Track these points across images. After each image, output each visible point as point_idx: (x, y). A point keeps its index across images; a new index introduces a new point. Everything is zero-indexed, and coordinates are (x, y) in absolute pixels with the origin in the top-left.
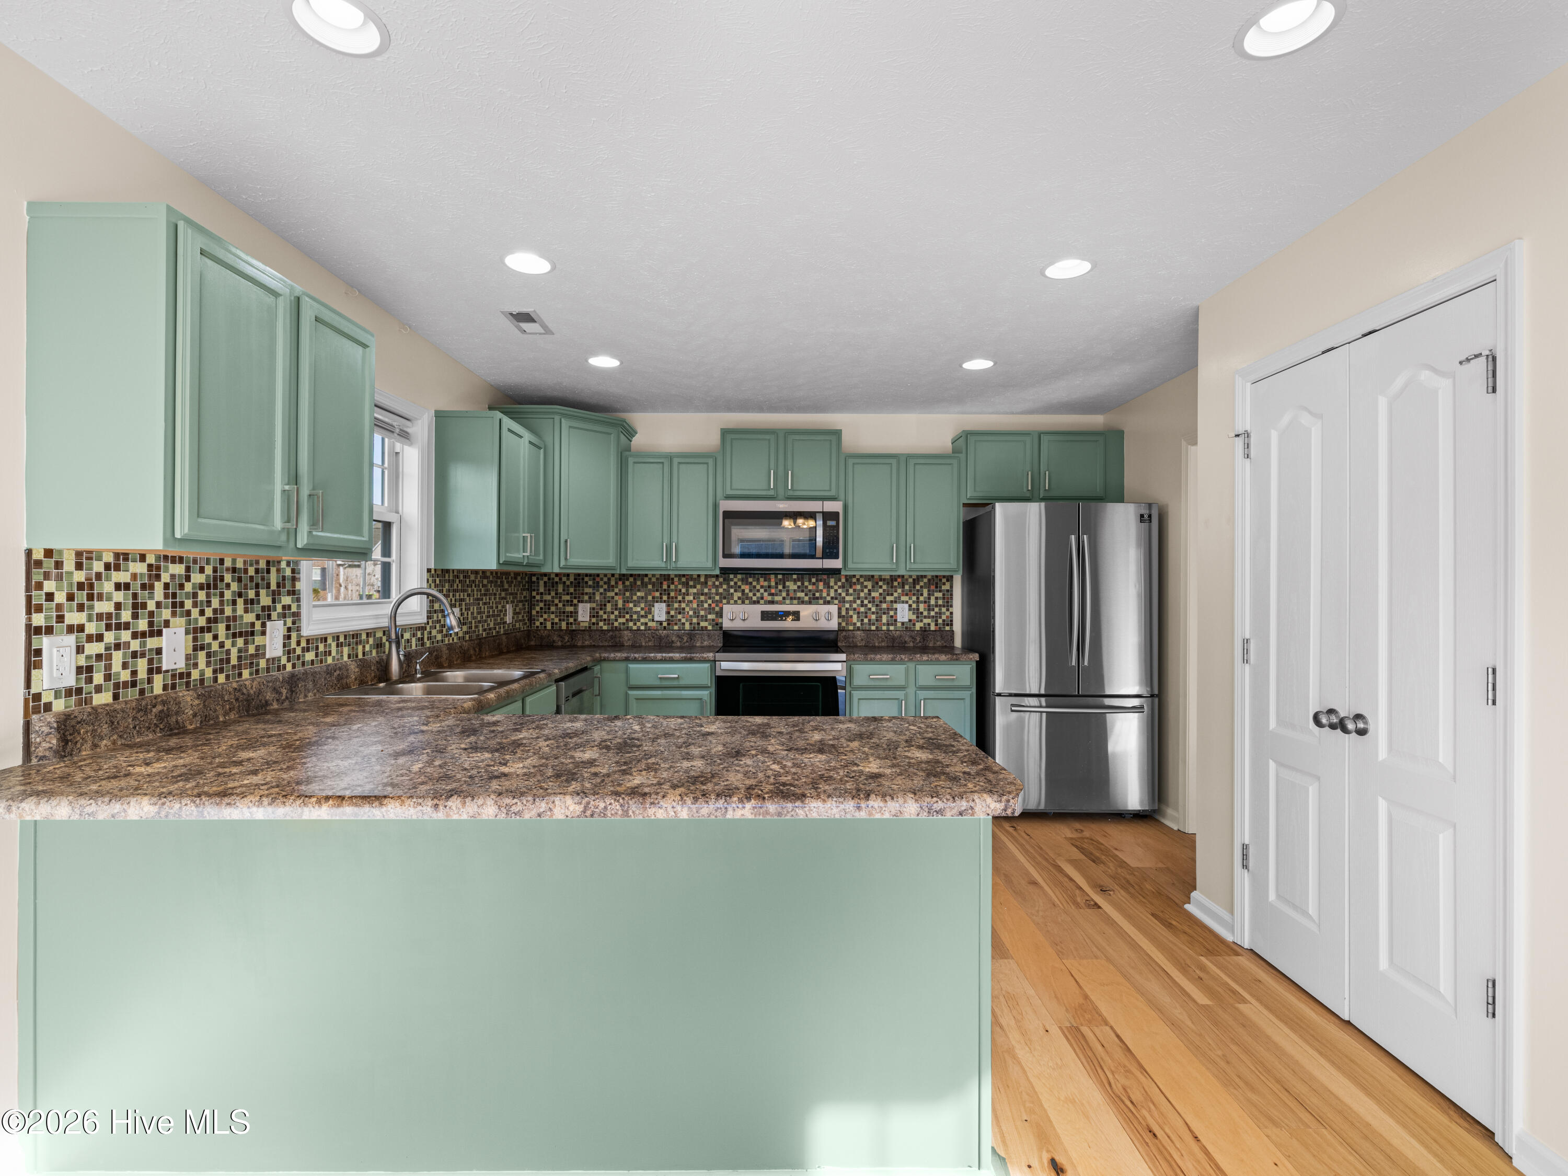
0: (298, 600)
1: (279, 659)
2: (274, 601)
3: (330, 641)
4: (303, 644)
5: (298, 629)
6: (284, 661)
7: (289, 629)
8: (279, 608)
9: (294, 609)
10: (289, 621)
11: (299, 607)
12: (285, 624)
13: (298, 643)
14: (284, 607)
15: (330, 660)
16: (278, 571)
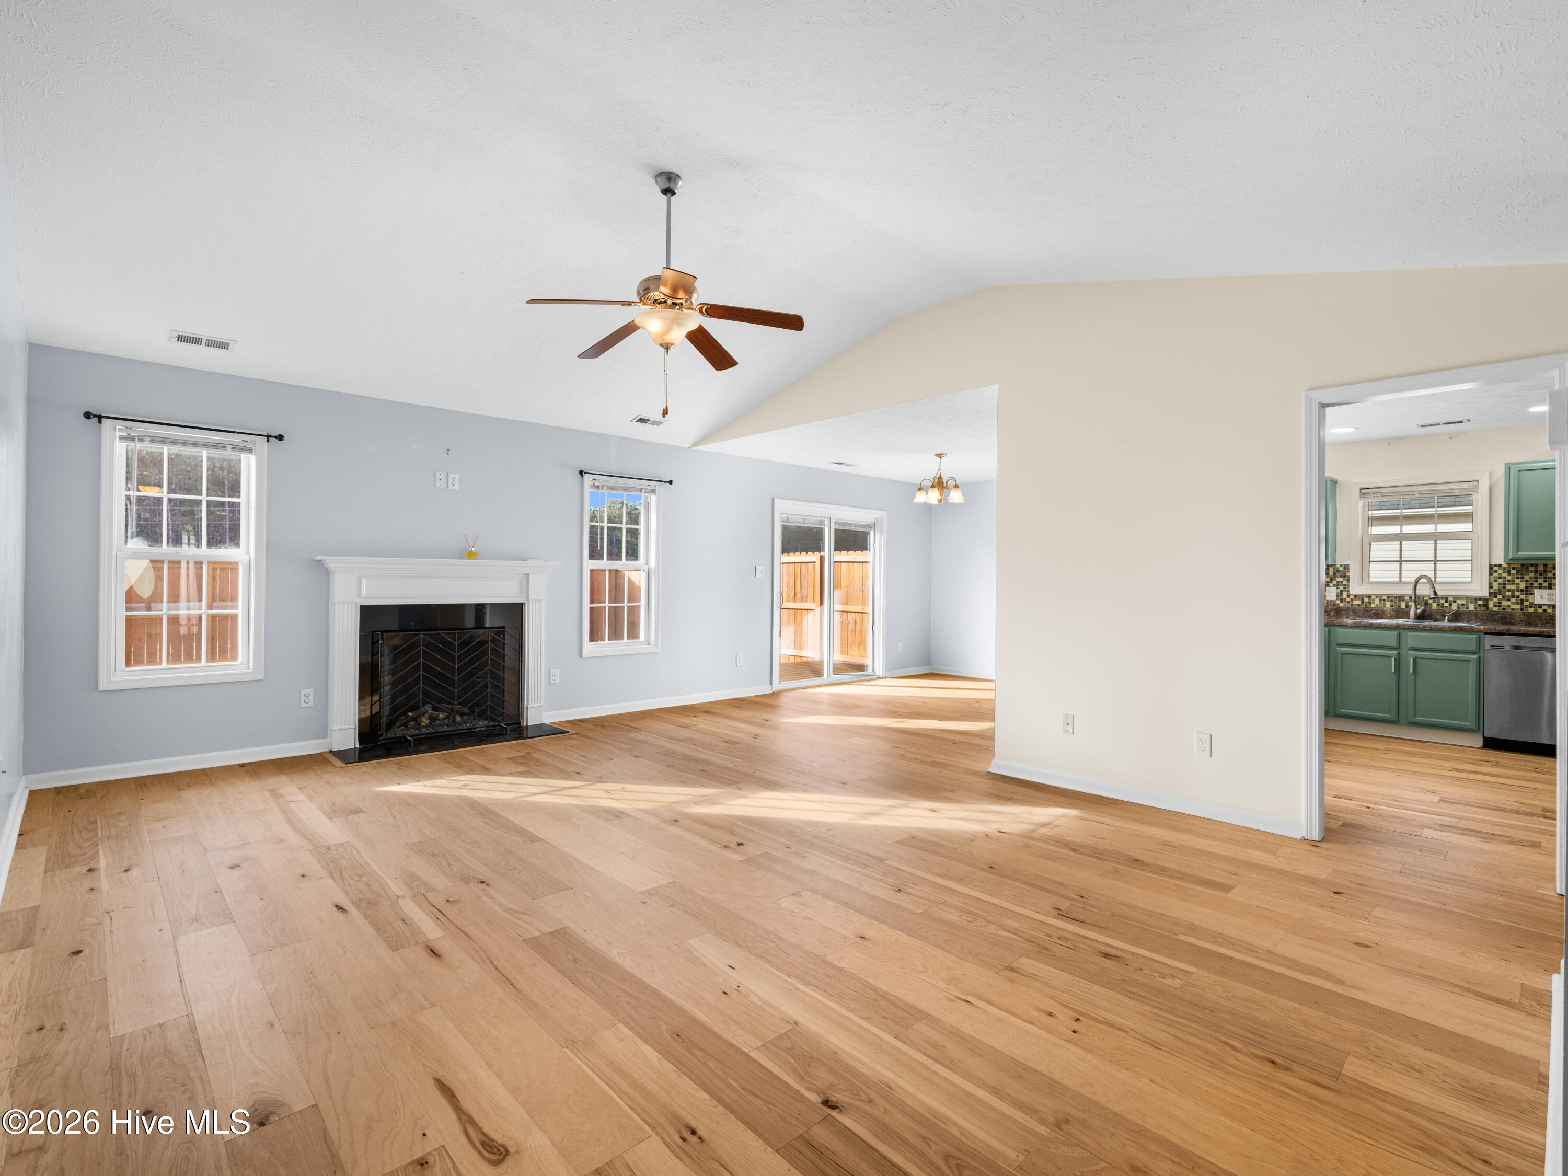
0: (1348, 580)
1: (1335, 601)
2: (1331, 579)
3: (1373, 597)
4: (1352, 597)
5: (1348, 591)
6: (1338, 602)
7: (1341, 591)
8: (1335, 582)
9: (1345, 582)
10: (1341, 588)
11: (1348, 582)
12: (1338, 588)
13: (1348, 596)
14: (1338, 582)
15: (1373, 606)
16: (1334, 568)
